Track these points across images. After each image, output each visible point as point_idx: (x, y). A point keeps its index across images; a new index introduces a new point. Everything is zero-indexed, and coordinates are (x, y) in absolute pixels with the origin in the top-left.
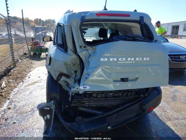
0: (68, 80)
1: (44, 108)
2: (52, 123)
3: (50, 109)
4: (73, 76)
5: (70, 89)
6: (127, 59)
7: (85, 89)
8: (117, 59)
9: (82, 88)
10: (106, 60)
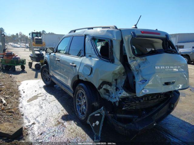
0: (109, 88)
1: (94, 115)
2: (101, 129)
3: (100, 115)
4: (114, 83)
5: (109, 96)
6: (170, 67)
7: (146, 92)
8: (165, 67)
9: (143, 91)
10: (159, 68)
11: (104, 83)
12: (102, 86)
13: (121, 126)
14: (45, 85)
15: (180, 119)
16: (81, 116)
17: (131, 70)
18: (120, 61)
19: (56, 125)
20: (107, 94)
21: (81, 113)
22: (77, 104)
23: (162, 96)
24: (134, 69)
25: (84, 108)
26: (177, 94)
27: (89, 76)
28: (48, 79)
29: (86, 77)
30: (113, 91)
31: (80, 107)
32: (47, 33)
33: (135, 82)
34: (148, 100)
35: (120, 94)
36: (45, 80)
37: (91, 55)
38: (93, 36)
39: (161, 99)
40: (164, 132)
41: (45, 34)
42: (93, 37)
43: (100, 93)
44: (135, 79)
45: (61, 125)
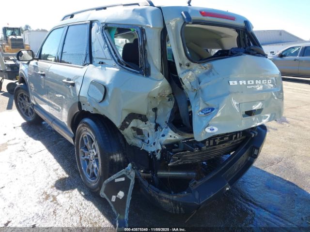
0: (141, 125)
1: (114, 180)
2: (128, 205)
3: (125, 179)
4: (151, 116)
5: (143, 141)
6: (255, 82)
7: (213, 132)
8: (247, 82)
9: (208, 130)
10: (236, 83)
11: (132, 116)
12: (127, 123)
13: (166, 199)
14: (25, 121)
15: (265, 172)
16: (90, 181)
17: (183, 89)
18: (162, 72)
19: (40, 202)
20: (139, 136)
21: (89, 174)
22: (82, 158)
23: (238, 135)
24: (189, 88)
25: (95, 166)
26: (263, 131)
27: (102, 105)
28: (29, 111)
29: (94, 107)
30: (150, 132)
31: (88, 164)
32: (35, 30)
33: (191, 112)
34: (215, 144)
35: (163, 136)
36: (24, 113)
37: (103, 61)
38: (107, 22)
39: (237, 142)
40: (242, 199)
41: (30, 31)
42: (106, 24)
43: (125, 137)
44: (191, 107)
45: (51, 201)
